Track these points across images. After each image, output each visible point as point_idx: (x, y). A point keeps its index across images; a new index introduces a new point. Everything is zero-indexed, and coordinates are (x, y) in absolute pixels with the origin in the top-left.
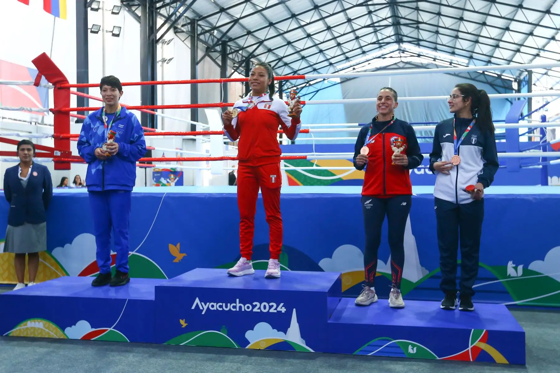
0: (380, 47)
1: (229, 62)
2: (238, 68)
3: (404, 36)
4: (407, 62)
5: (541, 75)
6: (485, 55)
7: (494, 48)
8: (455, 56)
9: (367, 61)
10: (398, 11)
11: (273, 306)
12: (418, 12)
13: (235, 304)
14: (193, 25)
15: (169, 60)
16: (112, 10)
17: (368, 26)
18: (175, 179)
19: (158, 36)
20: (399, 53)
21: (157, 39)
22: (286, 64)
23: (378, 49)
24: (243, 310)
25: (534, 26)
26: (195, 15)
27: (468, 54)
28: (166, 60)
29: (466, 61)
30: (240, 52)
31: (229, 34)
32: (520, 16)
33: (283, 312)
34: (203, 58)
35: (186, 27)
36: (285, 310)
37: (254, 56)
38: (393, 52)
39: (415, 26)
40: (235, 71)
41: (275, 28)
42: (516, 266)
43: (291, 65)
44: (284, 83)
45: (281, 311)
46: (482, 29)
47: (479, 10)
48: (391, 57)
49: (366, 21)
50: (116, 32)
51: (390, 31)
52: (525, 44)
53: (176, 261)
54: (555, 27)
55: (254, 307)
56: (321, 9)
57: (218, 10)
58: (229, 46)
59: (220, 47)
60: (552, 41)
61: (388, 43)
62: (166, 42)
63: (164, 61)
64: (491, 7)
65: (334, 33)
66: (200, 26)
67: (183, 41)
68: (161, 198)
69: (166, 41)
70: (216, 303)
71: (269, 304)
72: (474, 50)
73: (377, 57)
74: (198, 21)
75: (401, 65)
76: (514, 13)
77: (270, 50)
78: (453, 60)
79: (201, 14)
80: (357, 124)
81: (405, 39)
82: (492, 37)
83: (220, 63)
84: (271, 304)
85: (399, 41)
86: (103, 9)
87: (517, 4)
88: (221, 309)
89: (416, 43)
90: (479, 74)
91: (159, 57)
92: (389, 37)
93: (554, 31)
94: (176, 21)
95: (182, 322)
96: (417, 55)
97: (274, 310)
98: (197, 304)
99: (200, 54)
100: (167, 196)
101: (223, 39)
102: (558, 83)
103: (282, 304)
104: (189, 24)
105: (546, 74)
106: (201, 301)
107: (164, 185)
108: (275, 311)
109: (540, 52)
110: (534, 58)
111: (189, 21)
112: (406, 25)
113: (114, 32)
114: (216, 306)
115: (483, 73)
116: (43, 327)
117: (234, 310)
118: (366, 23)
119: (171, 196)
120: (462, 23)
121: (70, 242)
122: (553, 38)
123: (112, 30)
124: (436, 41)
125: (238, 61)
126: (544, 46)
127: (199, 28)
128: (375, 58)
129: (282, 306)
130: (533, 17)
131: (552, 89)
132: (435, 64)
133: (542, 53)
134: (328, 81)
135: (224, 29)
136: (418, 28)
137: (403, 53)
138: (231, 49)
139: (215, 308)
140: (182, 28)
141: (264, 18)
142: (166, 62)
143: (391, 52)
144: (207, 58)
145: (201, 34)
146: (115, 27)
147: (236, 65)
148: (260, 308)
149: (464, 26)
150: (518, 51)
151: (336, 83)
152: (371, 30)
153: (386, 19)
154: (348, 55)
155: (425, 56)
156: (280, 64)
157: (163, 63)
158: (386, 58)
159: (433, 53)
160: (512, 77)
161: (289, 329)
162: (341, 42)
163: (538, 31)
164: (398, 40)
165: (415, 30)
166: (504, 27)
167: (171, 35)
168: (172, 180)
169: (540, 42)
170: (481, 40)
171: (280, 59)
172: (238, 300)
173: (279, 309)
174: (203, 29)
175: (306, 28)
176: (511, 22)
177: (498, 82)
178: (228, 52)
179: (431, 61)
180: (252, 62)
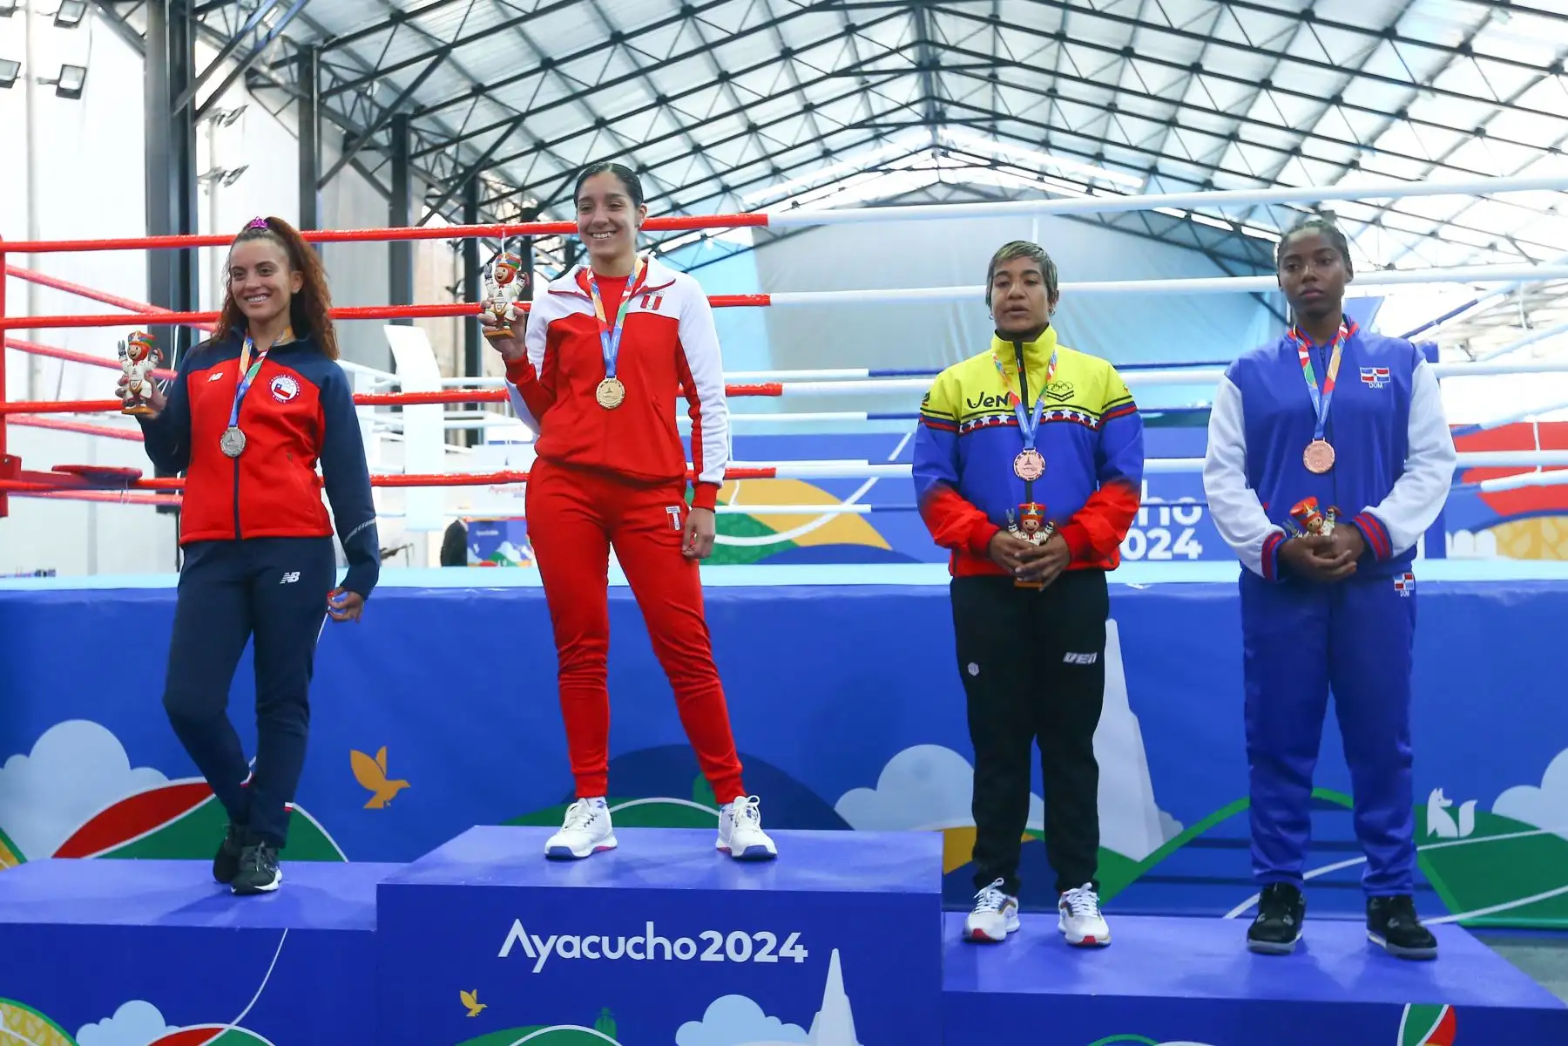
0: (878, 137)
1: (416, 185)
2: (443, 199)
3: (952, 103)
4: (959, 184)
5: (1360, 225)
6: (1197, 163)
7: (1221, 141)
8: (1103, 167)
9: (837, 180)
10: (936, 28)
11: (764, 942)
12: (996, 30)
13: (640, 940)
14: (307, 65)
15: (234, 173)
16: (58, 13)
17: (845, 73)
19: (201, 97)
20: (933, 156)
21: (198, 107)
23: (871, 144)
24: (668, 956)
25: (1345, 76)
26: (313, 33)
27: (1144, 160)
28: (223, 175)
29: (1136, 180)
30: (450, 150)
31: (417, 94)
32: (1305, 44)
33: (799, 959)
34: (335, 170)
35: (285, 69)
36: (805, 954)
37: (492, 163)
38: (916, 152)
39: (984, 72)
40: (434, 210)
41: (561, 75)
42: (1453, 805)
44: (581, 247)
45: (793, 958)
46: (1189, 83)
47: (1184, 25)
48: (909, 169)
49: (839, 56)
50: (70, 83)
51: (909, 88)
52: (1316, 131)
53: (375, 803)
54: (1409, 80)
55: (703, 945)
56: (704, 19)
57: (386, 19)
58: (416, 130)
59: (387, 134)
60: (1398, 123)
61: (901, 126)
62: (224, 116)
63: (217, 176)
64: (1218, 17)
65: (739, 91)
66: (327, 66)
67: (275, 115)
69: (222, 113)
70: (578, 938)
71: (751, 938)
72: (1162, 147)
73: (868, 166)
74: (321, 50)
75: (940, 192)
76: (1288, 36)
77: (540, 146)
78: (1098, 179)
79: (333, 31)
80: (865, 372)
81: (953, 112)
82: (1221, 109)
83: (389, 187)
84: (759, 936)
85: (935, 119)
86: (27, 12)
87: (1297, 9)
88: (596, 956)
89: (986, 124)
90: (1174, 222)
91: (202, 166)
92: (907, 105)
93: (1406, 91)
94: (257, 50)
95: (469, 1000)
96: (988, 163)
97: (769, 954)
98: (517, 940)
99: (329, 156)
101: (400, 110)
102: (1410, 248)
103: (794, 936)
104: (293, 59)
105: (1375, 221)
106: (529, 933)
108: (774, 959)
109: (1360, 155)
110: (1344, 174)
111: (293, 52)
112: (957, 69)
113: (62, 85)
114: (580, 947)
115: (1187, 220)
116: (5, 1026)
117: (640, 956)
118: (836, 63)
120: (1129, 66)
121: (27, 752)
122: (1401, 114)
123: (57, 77)
124: (1049, 121)
125: (441, 178)
126: (1373, 140)
127: (324, 73)
128: (860, 172)
129: (798, 942)
130: (1344, 48)
131: (1390, 267)
132: (1044, 191)
133: (1366, 159)
134: (717, 242)
135: (404, 78)
136: (993, 79)
137: (945, 155)
138: (421, 140)
139: (576, 953)
140: (274, 75)
141: (525, 44)
142: (224, 179)
143: (912, 153)
144: (349, 171)
145: (331, 92)
146: (66, 69)
147: (434, 191)
148: (722, 950)
149: (1133, 75)
150: (1296, 151)
151: (740, 249)
152: (851, 83)
153: (898, 50)
154: (781, 161)
155: (1013, 166)
157: (213, 185)
158: (894, 170)
159: (1035, 158)
160: (1277, 231)
161: (817, 1013)
162: (758, 119)
163: (1358, 91)
164: (932, 116)
165: (984, 86)
166: (1257, 79)
167: (237, 95)
169: (1364, 125)
170: (1185, 116)
172: (650, 926)
173: (785, 952)
174: (336, 78)
175: (654, 75)
176: (1278, 61)
177: (1234, 246)
178: (413, 151)
179: (1029, 181)
180: (485, 181)
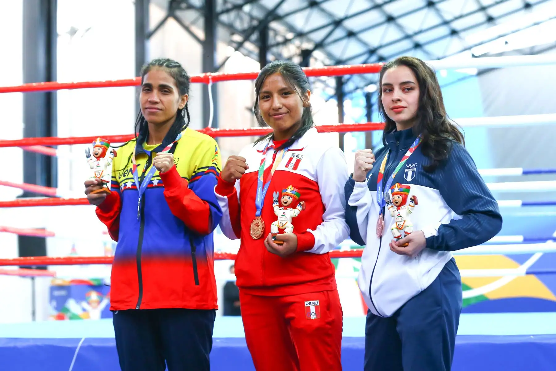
1: (221, 32)
2: (241, 44)
18: (99, 302)
22: (351, 34)
30: (246, 8)
34: (162, 23)
37: (277, 17)
43: (363, 36)
68: (72, 350)
80: (519, 171)
99: (156, 14)
100: (86, 344)
107: (74, 317)
119: (95, 344)
125: (240, 29)
147: (236, 38)
156: (339, 33)
168: (95, 304)
171: (338, 23)
178: (218, 10)
180: (273, 29)
